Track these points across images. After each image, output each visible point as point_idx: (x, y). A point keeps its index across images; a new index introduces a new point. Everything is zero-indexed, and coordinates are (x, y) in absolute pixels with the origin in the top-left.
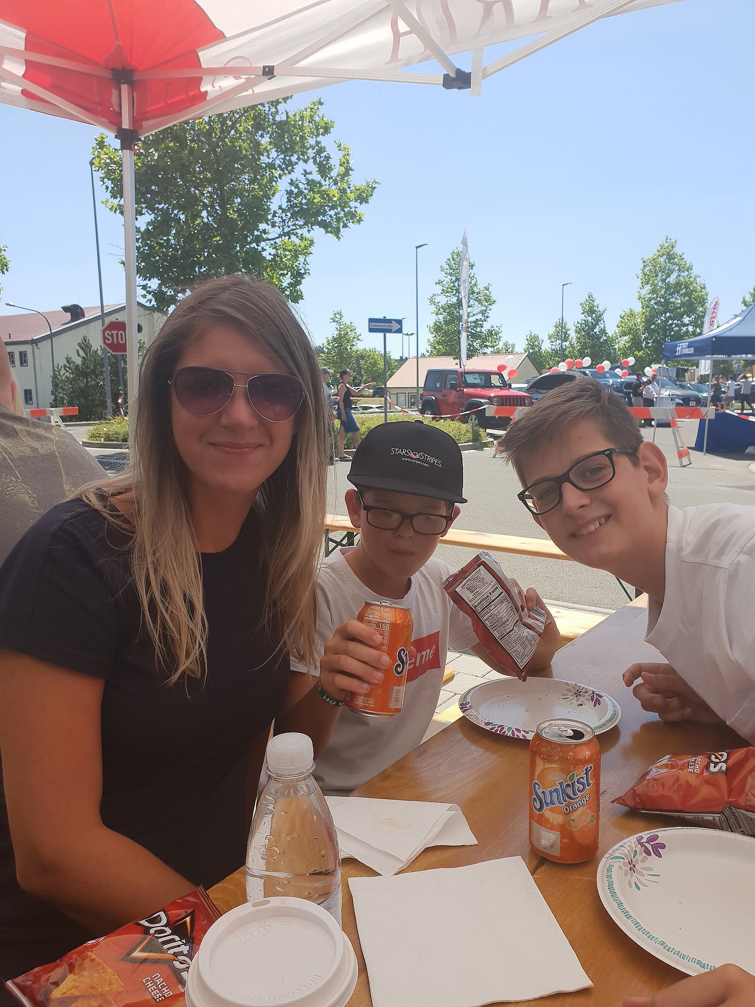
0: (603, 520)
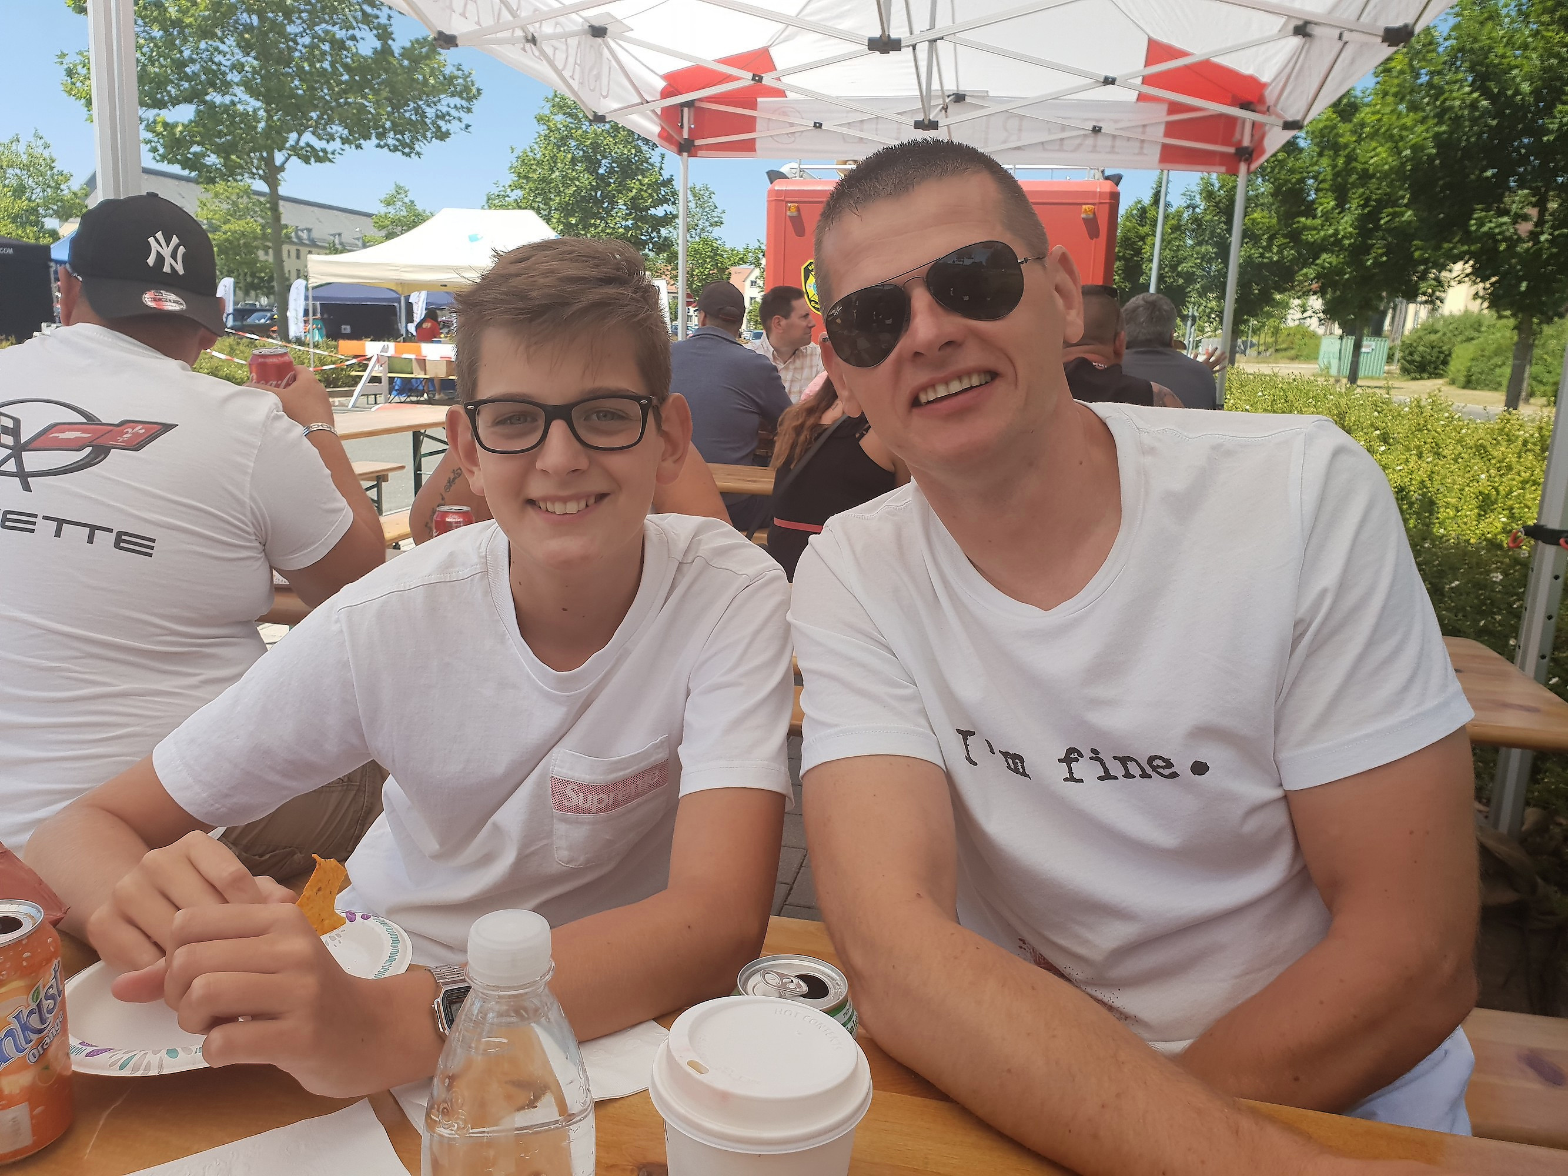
0: (592, 500)
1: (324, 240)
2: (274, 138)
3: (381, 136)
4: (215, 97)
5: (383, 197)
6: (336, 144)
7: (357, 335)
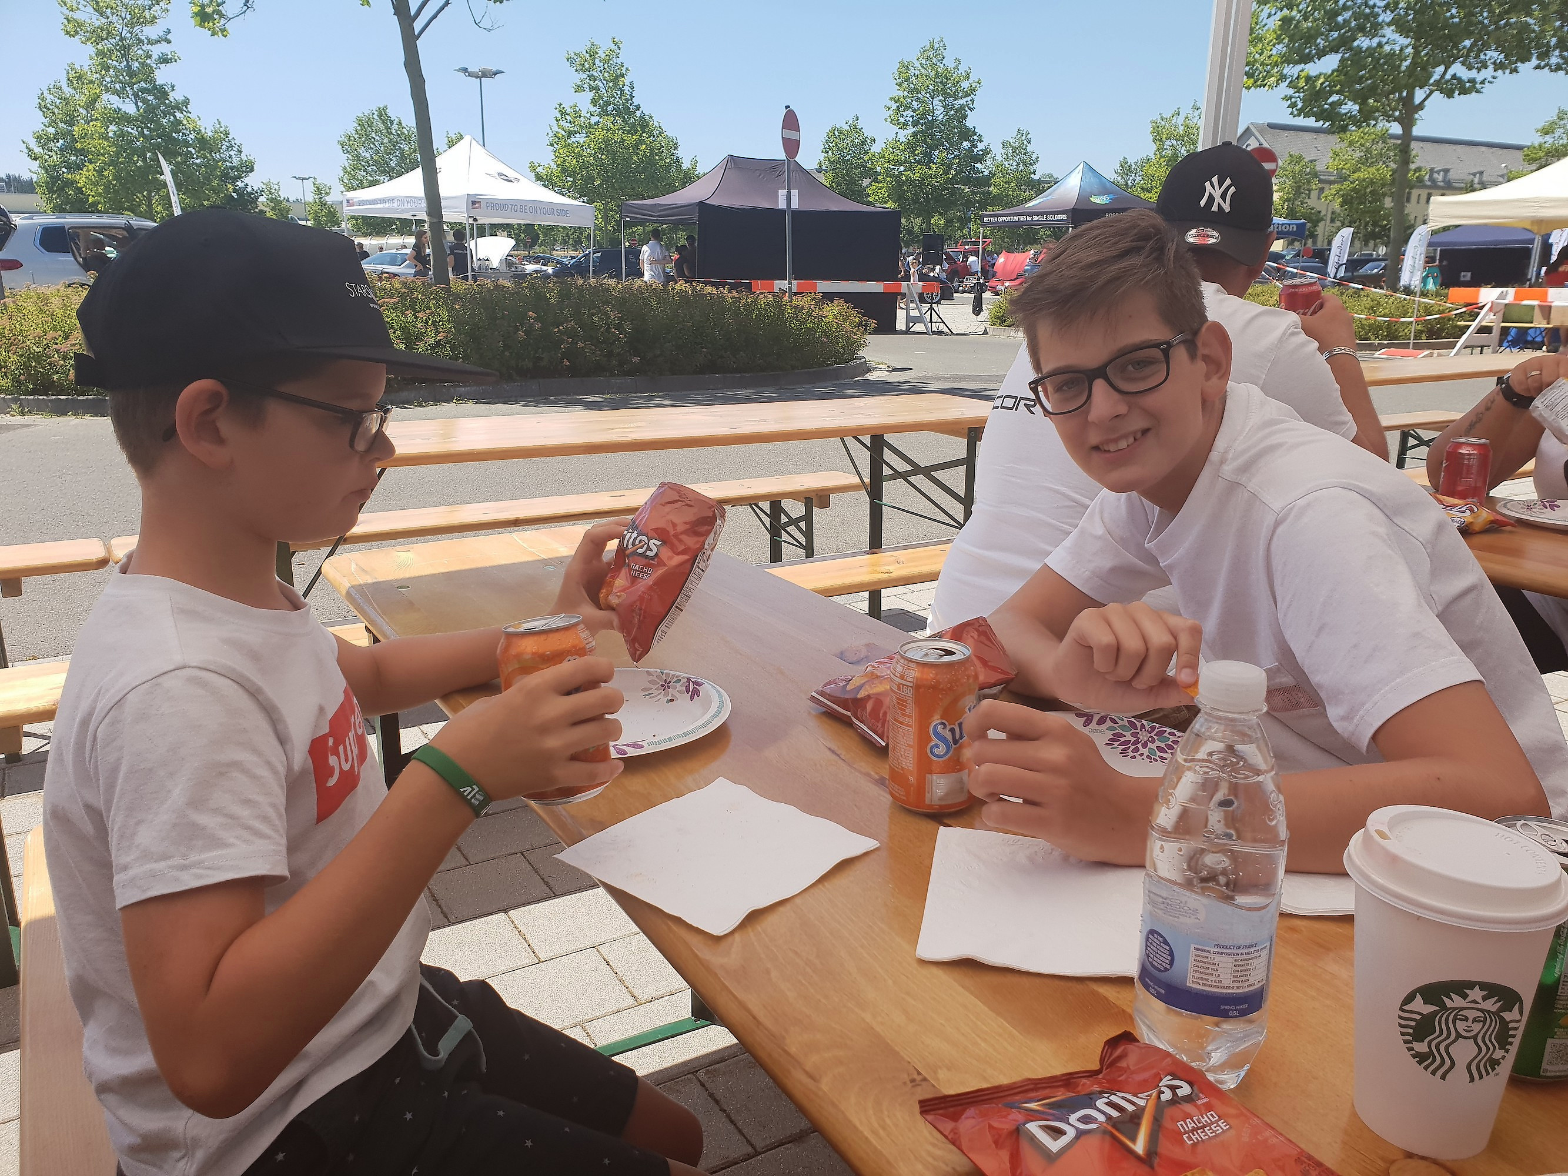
1: (1461, 181)
2: (1419, 75)
3: (1544, 55)
4: (1363, 42)
5: (1539, 127)
6: (1488, 73)
7: (1478, 282)
